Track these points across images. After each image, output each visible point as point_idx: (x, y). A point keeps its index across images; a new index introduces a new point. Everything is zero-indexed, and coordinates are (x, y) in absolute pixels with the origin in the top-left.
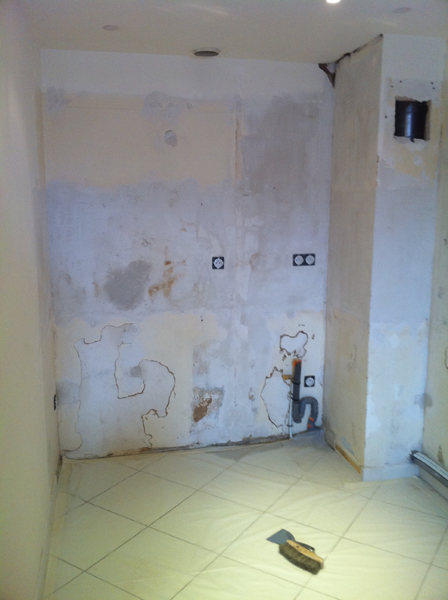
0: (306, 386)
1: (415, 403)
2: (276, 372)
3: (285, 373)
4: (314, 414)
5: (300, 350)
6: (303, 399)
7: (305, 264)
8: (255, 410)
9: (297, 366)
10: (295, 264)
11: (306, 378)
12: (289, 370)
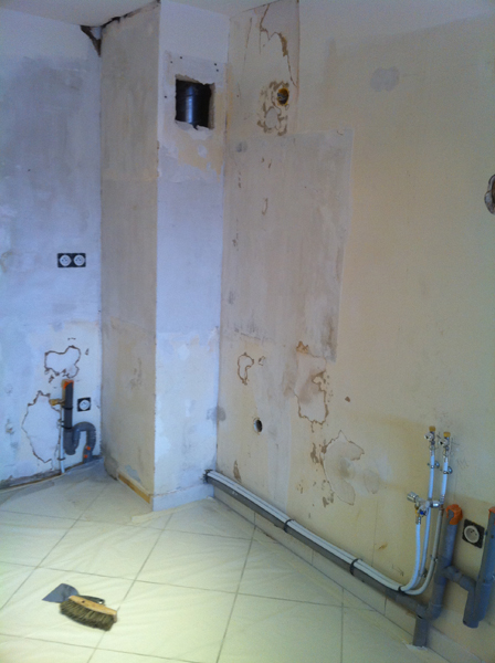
0: (80, 410)
1: (208, 418)
2: (41, 397)
3: (52, 397)
4: (91, 442)
5: (71, 369)
6: (77, 426)
7: (73, 265)
8: (15, 446)
9: (68, 388)
10: (60, 266)
11: (80, 401)
12: (58, 393)
